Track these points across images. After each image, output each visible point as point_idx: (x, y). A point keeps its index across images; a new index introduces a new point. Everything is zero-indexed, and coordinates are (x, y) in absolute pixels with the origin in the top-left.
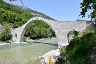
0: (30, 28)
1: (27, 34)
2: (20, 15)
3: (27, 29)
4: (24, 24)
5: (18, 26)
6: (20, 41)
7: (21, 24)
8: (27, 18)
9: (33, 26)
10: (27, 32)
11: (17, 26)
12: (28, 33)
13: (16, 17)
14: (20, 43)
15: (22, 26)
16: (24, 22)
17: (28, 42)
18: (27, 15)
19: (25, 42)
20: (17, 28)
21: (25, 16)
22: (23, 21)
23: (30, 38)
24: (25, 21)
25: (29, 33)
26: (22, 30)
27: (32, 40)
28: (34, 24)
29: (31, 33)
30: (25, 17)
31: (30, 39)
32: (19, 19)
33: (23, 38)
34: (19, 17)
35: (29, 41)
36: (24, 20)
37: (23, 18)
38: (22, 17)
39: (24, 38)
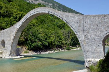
0: (28, 30)
1: (22, 41)
2: (10, 5)
3: (23, 31)
4: (18, 21)
5: (6, 26)
6: (10, 55)
7: (11, 22)
8: (21, 11)
9: (34, 25)
10: (22, 37)
11: (4, 26)
12: (24, 40)
13: (3, 9)
14: (10, 57)
15: (14, 26)
16: (16, 18)
17: (25, 56)
18: (21, 4)
19: (18, 57)
20: (4, 29)
21: (17, 7)
22: (14, 15)
23: (28, 49)
24: (18, 16)
25: (26, 40)
26: (14, 34)
27: (31, 53)
28: (34, 22)
29: (30, 39)
30: (18, 9)
31: (29, 51)
32: (7, 12)
33: (15, 48)
34: (8, 10)
35: (26, 54)
36: (16, 13)
37: (15, 11)
38: (13, 9)
39: (17, 48)
